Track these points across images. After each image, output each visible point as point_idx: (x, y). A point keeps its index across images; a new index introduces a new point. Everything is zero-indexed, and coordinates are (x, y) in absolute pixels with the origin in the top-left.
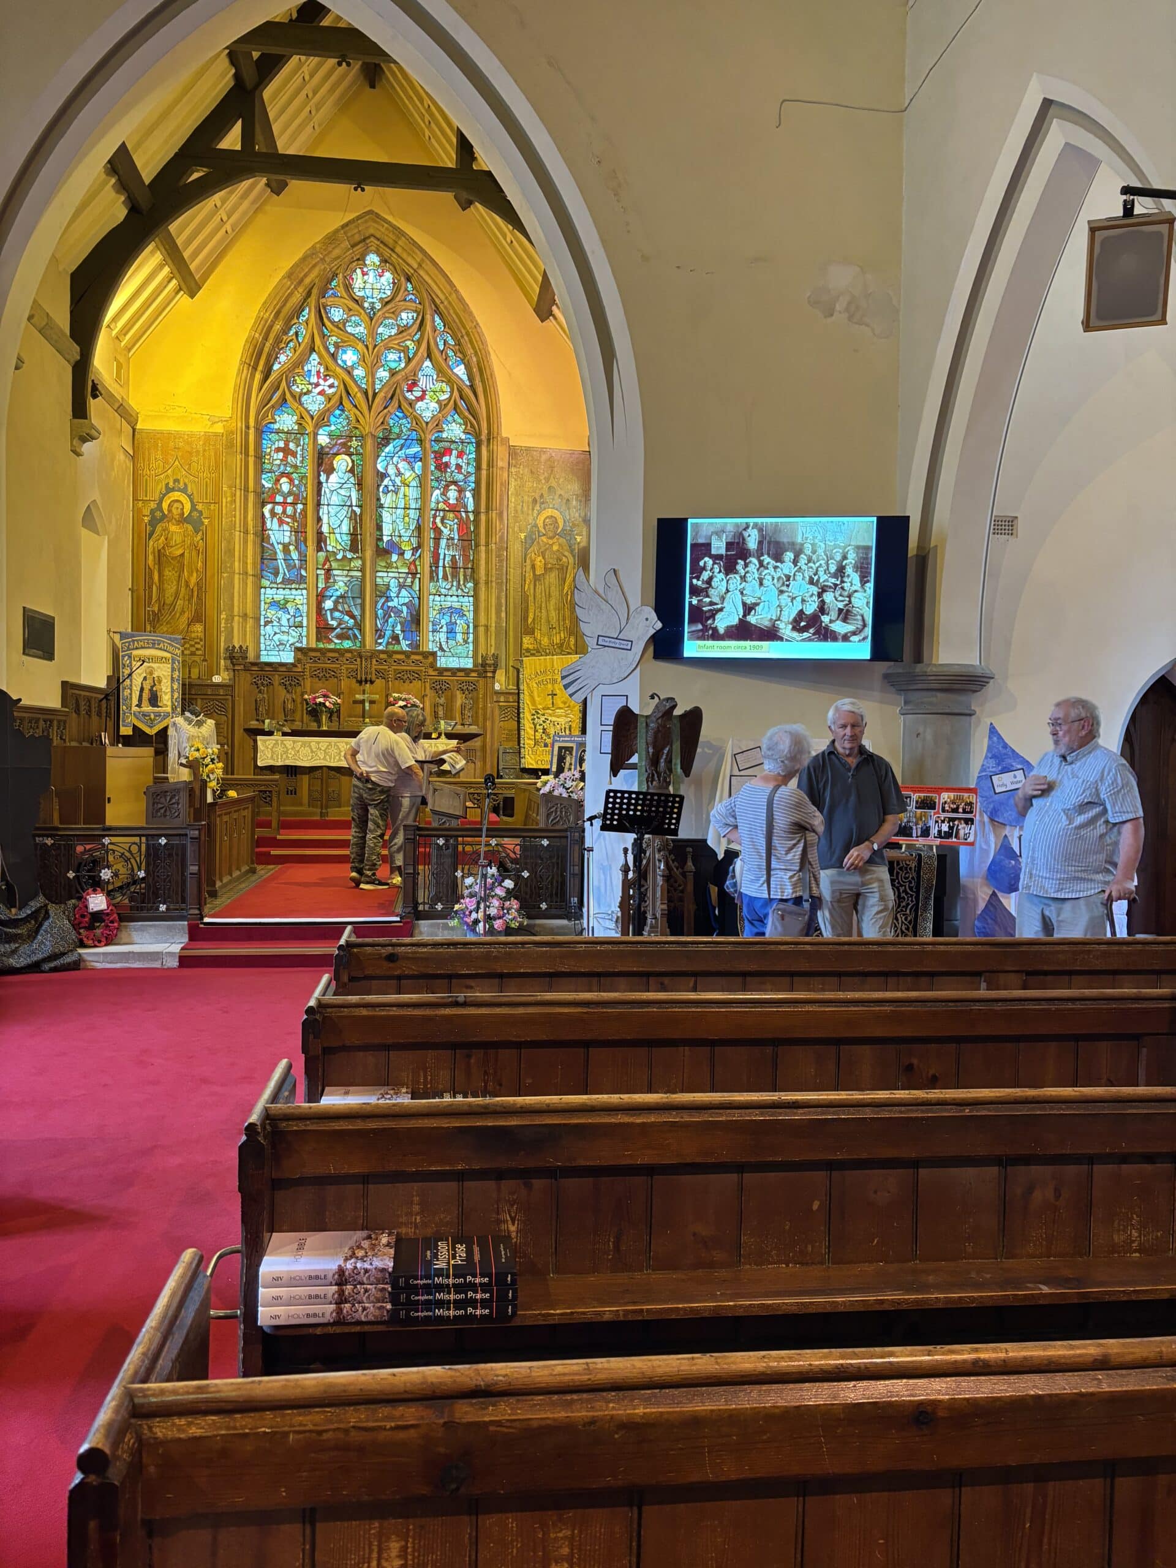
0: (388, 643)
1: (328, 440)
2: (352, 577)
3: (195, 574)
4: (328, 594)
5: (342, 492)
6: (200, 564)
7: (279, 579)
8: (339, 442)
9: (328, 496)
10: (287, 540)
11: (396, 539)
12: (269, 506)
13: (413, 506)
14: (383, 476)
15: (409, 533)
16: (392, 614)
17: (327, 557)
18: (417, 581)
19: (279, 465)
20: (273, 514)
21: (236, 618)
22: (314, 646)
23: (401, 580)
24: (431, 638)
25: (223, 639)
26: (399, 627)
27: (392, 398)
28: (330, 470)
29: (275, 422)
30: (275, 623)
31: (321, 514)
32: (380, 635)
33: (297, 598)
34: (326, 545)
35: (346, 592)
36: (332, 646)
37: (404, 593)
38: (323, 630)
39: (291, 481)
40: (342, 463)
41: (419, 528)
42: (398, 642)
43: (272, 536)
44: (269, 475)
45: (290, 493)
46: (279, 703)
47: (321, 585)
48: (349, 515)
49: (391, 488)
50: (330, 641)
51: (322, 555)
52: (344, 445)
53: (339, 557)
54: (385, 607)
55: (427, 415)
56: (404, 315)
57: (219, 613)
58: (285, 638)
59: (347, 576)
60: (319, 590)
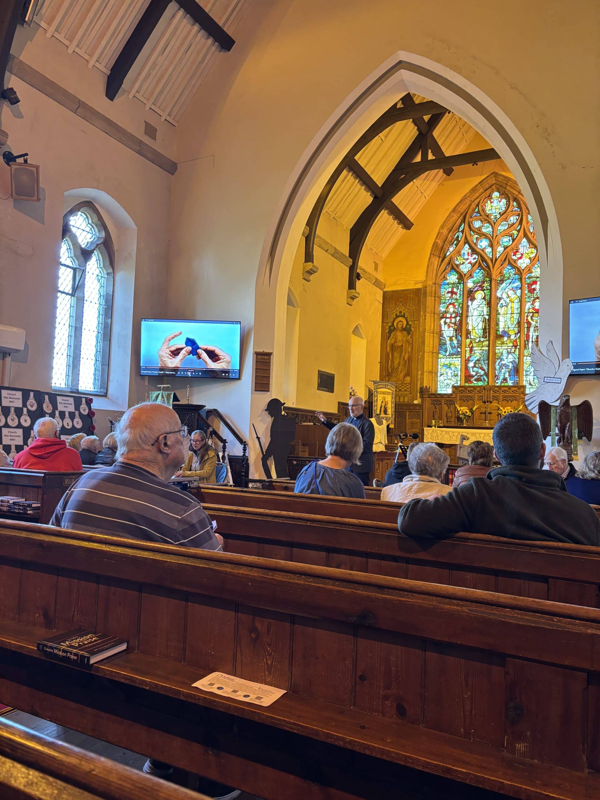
0: (502, 382)
1: (473, 285)
2: (483, 350)
3: (407, 354)
4: (471, 359)
5: (479, 309)
6: (410, 349)
7: (447, 354)
8: (478, 285)
9: (472, 311)
10: (451, 335)
11: (506, 330)
12: (444, 320)
13: (516, 312)
14: (500, 299)
15: (513, 326)
16: (504, 367)
17: (471, 341)
20: (445, 323)
21: (425, 374)
23: (509, 350)
24: (525, 379)
25: (419, 383)
26: (507, 374)
27: (505, 260)
28: (473, 299)
29: (446, 279)
30: (445, 375)
31: (468, 321)
32: (497, 378)
33: (456, 362)
34: (470, 336)
35: (480, 358)
36: (473, 385)
37: (510, 356)
38: (468, 377)
40: (479, 295)
41: (519, 323)
42: (507, 382)
43: (444, 334)
45: (454, 312)
46: (444, 413)
47: (468, 355)
48: (482, 320)
49: (504, 304)
50: (472, 382)
51: (468, 341)
53: (477, 341)
54: (500, 364)
55: (523, 266)
56: (512, 218)
57: (418, 371)
58: (449, 382)
59: (481, 350)
60: (467, 357)
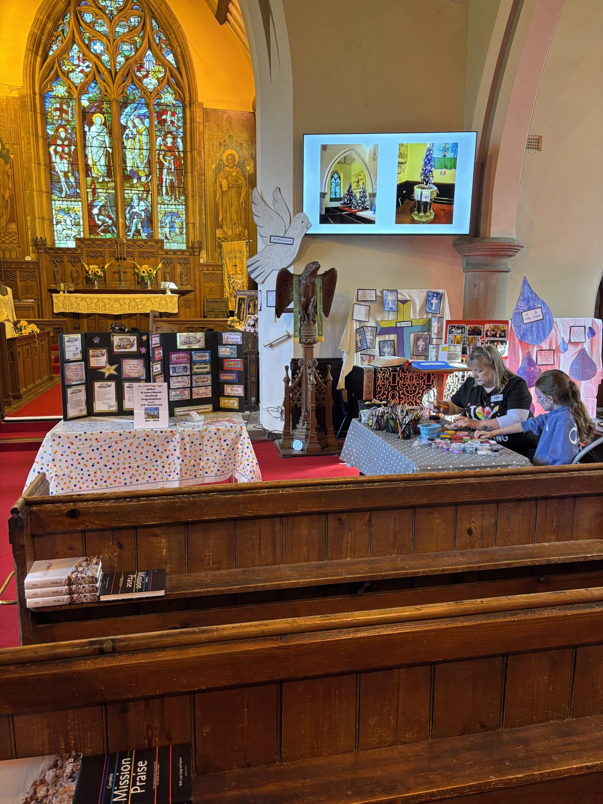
0: (134, 235)
1: (88, 104)
2: (109, 193)
3: (8, 191)
4: (95, 204)
5: (99, 138)
6: (10, 184)
7: (63, 195)
8: (95, 104)
9: (91, 140)
10: (66, 169)
11: (135, 169)
12: (53, 147)
13: (145, 147)
14: (125, 128)
15: (143, 165)
16: (135, 217)
17: (92, 180)
18: (150, 196)
19: (57, 120)
20: (56, 152)
21: (37, 220)
22: (88, 237)
23: (140, 195)
24: (160, 231)
25: (30, 233)
26: (140, 225)
27: (127, 76)
28: (91, 124)
29: (53, 91)
30: (63, 223)
31: (87, 152)
32: (129, 230)
33: (75, 207)
34: (91, 173)
35: (106, 203)
36: (99, 237)
37: (142, 203)
38: (93, 227)
39: (66, 131)
40: (98, 119)
41: (149, 162)
42: (140, 235)
43: (56, 167)
44: (52, 126)
45: (66, 138)
46: (68, 274)
47: (90, 199)
48: (105, 153)
49: (130, 136)
50: (98, 234)
51: (89, 179)
52: (98, 107)
53: (100, 180)
54: (131, 212)
55: (151, 87)
56: (132, 19)
57: (26, 217)
58: (69, 232)
59: (106, 193)
60: (89, 201)
